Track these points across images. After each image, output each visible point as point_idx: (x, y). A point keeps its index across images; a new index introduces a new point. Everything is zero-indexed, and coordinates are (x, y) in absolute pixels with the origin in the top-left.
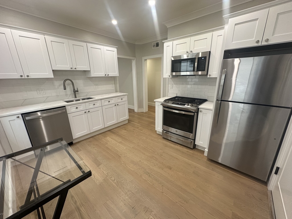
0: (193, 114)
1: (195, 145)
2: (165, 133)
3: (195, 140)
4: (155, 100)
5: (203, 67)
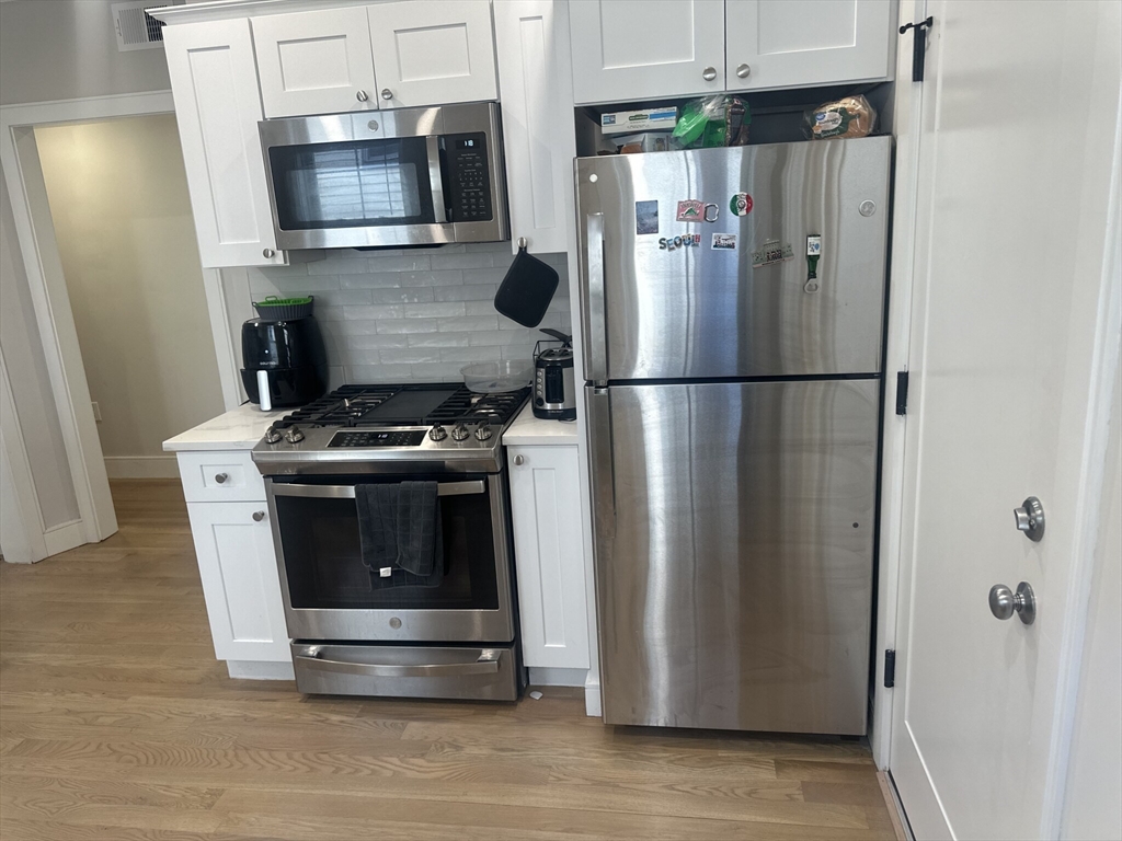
0: (477, 486)
1: (522, 673)
2: (320, 655)
3: (516, 644)
4: (168, 444)
5: (477, 198)
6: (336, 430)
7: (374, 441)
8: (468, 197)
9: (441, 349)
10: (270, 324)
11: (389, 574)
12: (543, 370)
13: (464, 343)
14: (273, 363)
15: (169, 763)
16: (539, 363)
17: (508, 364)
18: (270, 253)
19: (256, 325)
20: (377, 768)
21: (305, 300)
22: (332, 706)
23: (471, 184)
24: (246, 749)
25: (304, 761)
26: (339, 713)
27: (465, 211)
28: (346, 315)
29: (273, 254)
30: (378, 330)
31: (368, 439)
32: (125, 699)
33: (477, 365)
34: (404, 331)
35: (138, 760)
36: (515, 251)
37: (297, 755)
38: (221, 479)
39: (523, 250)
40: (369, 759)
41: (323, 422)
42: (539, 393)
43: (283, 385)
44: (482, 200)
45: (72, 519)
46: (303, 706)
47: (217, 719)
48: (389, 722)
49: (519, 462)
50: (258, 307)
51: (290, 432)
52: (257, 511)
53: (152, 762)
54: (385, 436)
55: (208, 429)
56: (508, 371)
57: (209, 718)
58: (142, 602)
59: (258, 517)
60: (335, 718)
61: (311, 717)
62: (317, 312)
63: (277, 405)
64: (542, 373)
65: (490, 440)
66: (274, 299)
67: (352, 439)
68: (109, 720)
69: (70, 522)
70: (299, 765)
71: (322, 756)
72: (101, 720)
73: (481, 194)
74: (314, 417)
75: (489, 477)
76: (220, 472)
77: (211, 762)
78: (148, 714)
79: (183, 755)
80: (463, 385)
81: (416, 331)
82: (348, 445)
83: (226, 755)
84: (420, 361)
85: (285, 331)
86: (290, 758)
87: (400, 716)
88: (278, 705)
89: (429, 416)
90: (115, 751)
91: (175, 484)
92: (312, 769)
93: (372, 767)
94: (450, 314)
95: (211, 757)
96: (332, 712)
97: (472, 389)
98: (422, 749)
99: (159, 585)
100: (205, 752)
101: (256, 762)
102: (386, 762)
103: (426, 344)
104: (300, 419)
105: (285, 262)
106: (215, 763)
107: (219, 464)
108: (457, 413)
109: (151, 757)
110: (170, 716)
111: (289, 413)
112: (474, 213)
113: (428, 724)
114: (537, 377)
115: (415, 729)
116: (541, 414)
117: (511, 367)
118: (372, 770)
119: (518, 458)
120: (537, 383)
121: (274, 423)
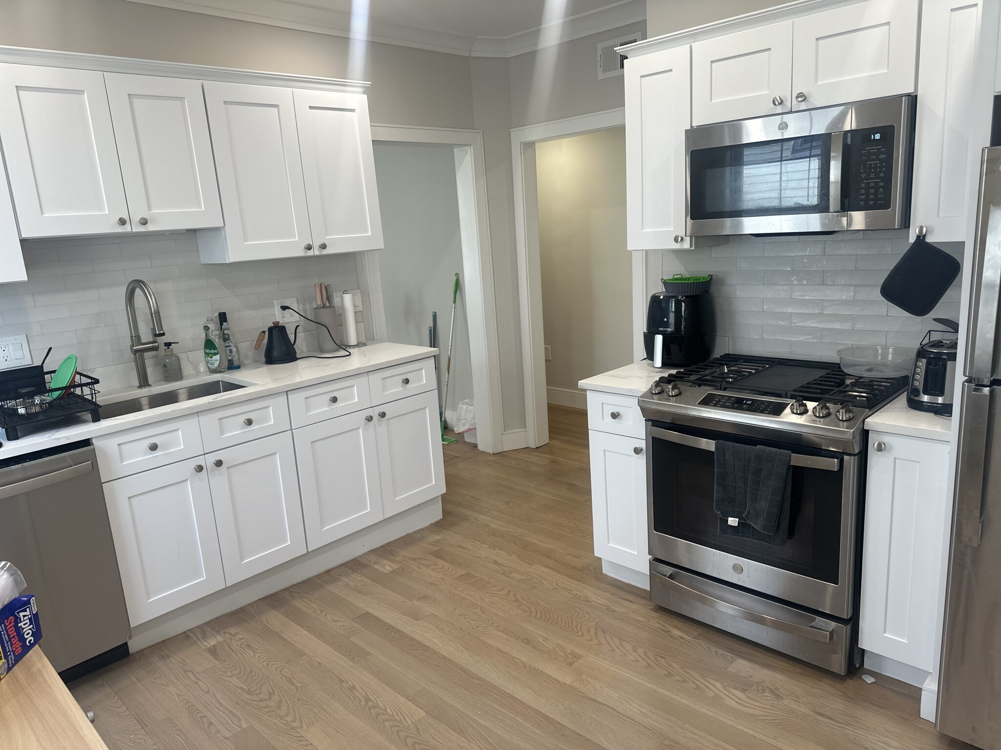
6: (708, 390)
7: (738, 405)
8: (868, 186)
9: (822, 329)
10: (673, 297)
11: (736, 525)
12: (924, 361)
13: (847, 326)
14: (670, 330)
15: (550, 621)
16: (921, 353)
17: (891, 350)
18: (680, 239)
19: (662, 297)
20: (702, 686)
21: (704, 278)
22: (676, 622)
23: (872, 175)
24: (604, 632)
25: (644, 657)
26: (680, 629)
27: (862, 200)
28: (738, 293)
29: (682, 239)
30: (765, 307)
31: (733, 403)
32: (531, 565)
33: (858, 348)
34: (790, 310)
35: (531, 612)
36: (912, 239)
37: (640, 651)
38: (615, 416)
39: (921, 239)
40: (697, 676)
41: (700, 382)
42: (916, 383)
43: (674, 348)
44: (881, 190)
45: (521, 428)
46: (653, 614)
47: (588, 601)
48: (721, 652)
49: (880, 448)
50: (665, 283)
51: (670, 387)
52: (638, 446)
53: (539, 615)
54: (749, 402)
55: (612, 376)
56: (890, 357)
57: (582, 598)
58: (554, 498)
59: (637, 451)
60: (676, 632)
61: (657, 625)
62: (713, 288)
63: (665, 364)
64: (923, 363)
65: (852, 422)
66: (679, 276)
67: (720, 401)
68: (518, 576)
69: (520, 430)
70: (639, 659)
71: (659, 658)
72: (514, 575)
73: (881, 184)
74: (693, 378)
75: (846, 457)
76: (615, 410)
77: (578, 632)
78: (543, 581)
79: (560, 620)
80: (838, 366)
81: (801, 311)
82: (715, 405)
83: (589, 631)
84: (800, 339)
85: (683, 304)
86: (635, 651)
87: (731, 650)
88: (634, 606)
89: (795, 390)
90: (517, 600)
91: (583, 414)
92: (649, 666)
93: (698, 683)
94: (837, 296)
95: (579, 628)
96: (674, 626)
97: (846, 371)
98: (745, 685)
99: (568, 489)
100: (575, 623)
101: (608, 643)
102: (711, 684)
103: (810, 324)
104: (682, 378)
105: (691, 246)
106: (580, 633)
107: (615, 403)
108: (824, 392)
109: (539, 612)
110: (557, 587)
111: (674, 372)
112: (871, 203)
113: (754, 666)
114: (916, 366)
115: (742, 666)
116: (915, 405)
117: (893, 354)
118: (697, 685)
119: (880, 445)
120: (915, 373)
121: (660, 378)
